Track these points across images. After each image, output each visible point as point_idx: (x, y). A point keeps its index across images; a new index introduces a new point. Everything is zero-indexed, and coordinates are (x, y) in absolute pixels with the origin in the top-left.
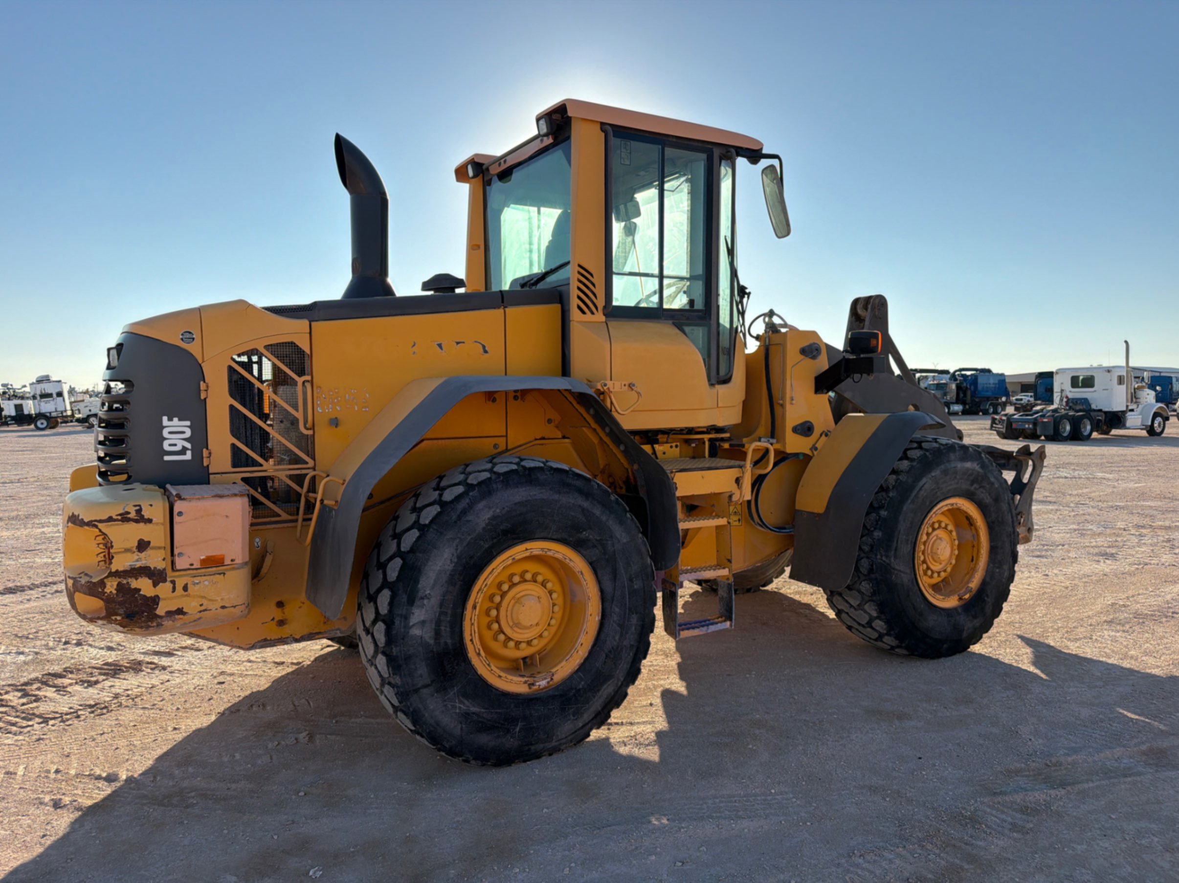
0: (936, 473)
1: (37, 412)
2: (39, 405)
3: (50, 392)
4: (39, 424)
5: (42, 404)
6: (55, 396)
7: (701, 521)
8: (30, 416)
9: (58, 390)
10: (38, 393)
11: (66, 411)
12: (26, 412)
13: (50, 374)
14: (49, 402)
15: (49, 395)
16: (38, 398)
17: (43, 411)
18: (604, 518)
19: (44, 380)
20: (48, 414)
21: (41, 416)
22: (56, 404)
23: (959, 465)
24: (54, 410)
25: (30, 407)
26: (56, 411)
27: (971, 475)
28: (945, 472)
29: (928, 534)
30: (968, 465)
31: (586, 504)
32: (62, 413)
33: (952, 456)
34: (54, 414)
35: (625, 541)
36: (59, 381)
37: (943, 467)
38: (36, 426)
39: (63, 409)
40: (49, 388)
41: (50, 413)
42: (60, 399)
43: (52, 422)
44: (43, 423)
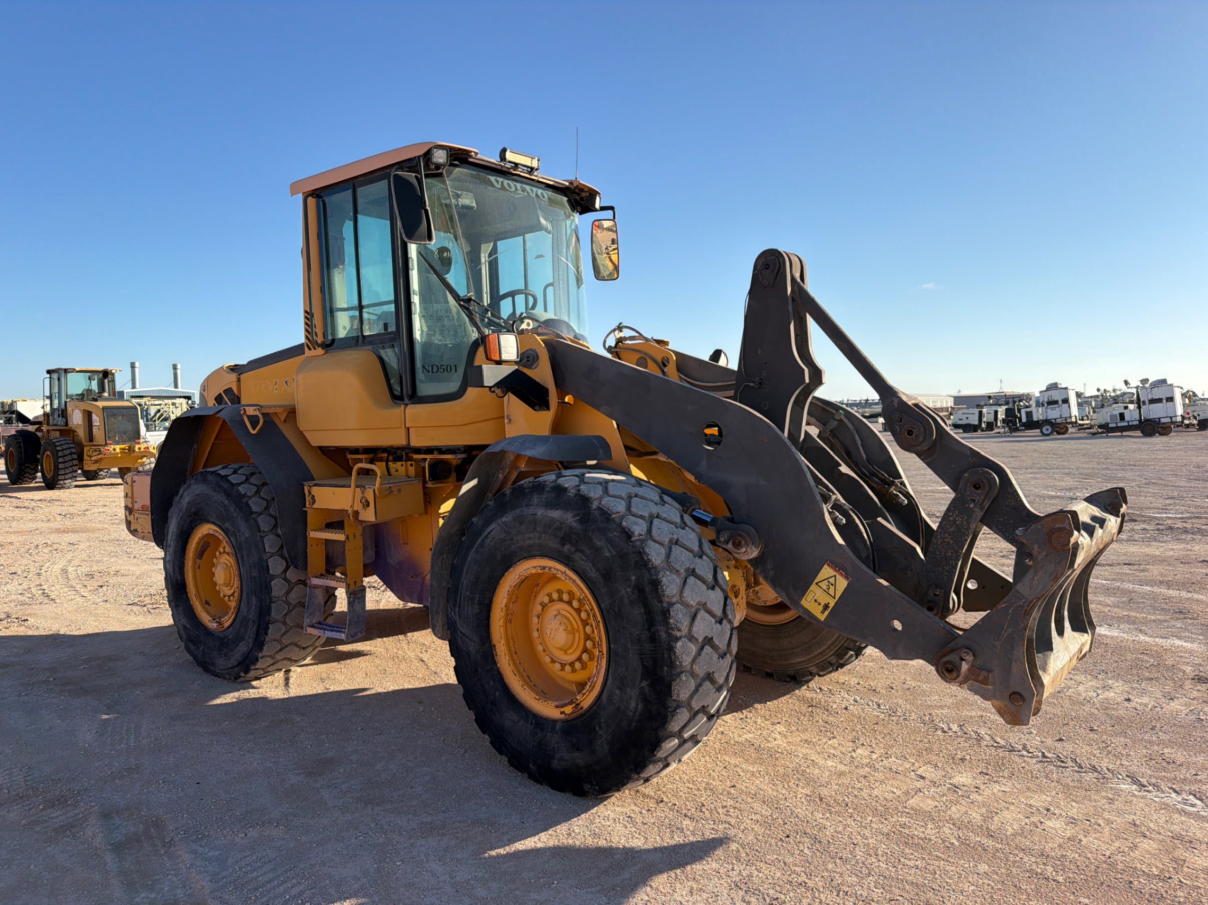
0: (507, 518)
1: (1045, 419)
2: (1046, 412)
3: (1055, 399)
4: (1044, 430)
5: (1049, 411)
6: (1060, 402)
7: (327, 534)
8: (1037, 422)
9: (1064, 397)
10: (1046, 400)
11: (1070, 417)
12: (1035, 419)
13: (1059, 382)
14: (1054, 409)
15: (1056, 402)
16: (1046, 405)
17: (1049, 418)
18: (235, 515)
19: (1053, 387)
20: (1053, 421)
21: (1047, 422)
22: (1061, 411)
23: (540, 512)
24: (1059, 417)
25: (1038, 414)
26: (1061, 418)
27: (559, 529)
28: (520, 520)
29: (544, 606)
30: (555, 514)
31: (226, 502)
32: (1066, 420)
33: (535, 499)
34: (1059, 421)
35: (247, 535)
36: (1066, 389)
37: (517, 511)
38: (1041, 432)
39: (1067, 415)
40: (1056, 396)
41: (1055, 419)
42: (1065, 406)
43: (1058, 428)
44: (1047, 429)
